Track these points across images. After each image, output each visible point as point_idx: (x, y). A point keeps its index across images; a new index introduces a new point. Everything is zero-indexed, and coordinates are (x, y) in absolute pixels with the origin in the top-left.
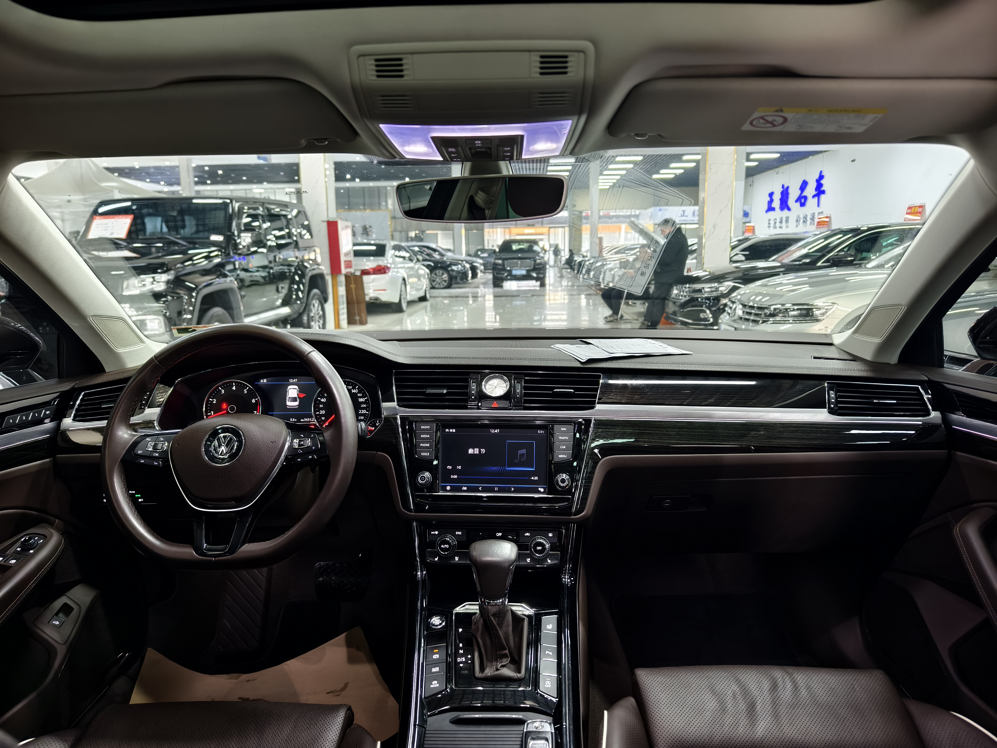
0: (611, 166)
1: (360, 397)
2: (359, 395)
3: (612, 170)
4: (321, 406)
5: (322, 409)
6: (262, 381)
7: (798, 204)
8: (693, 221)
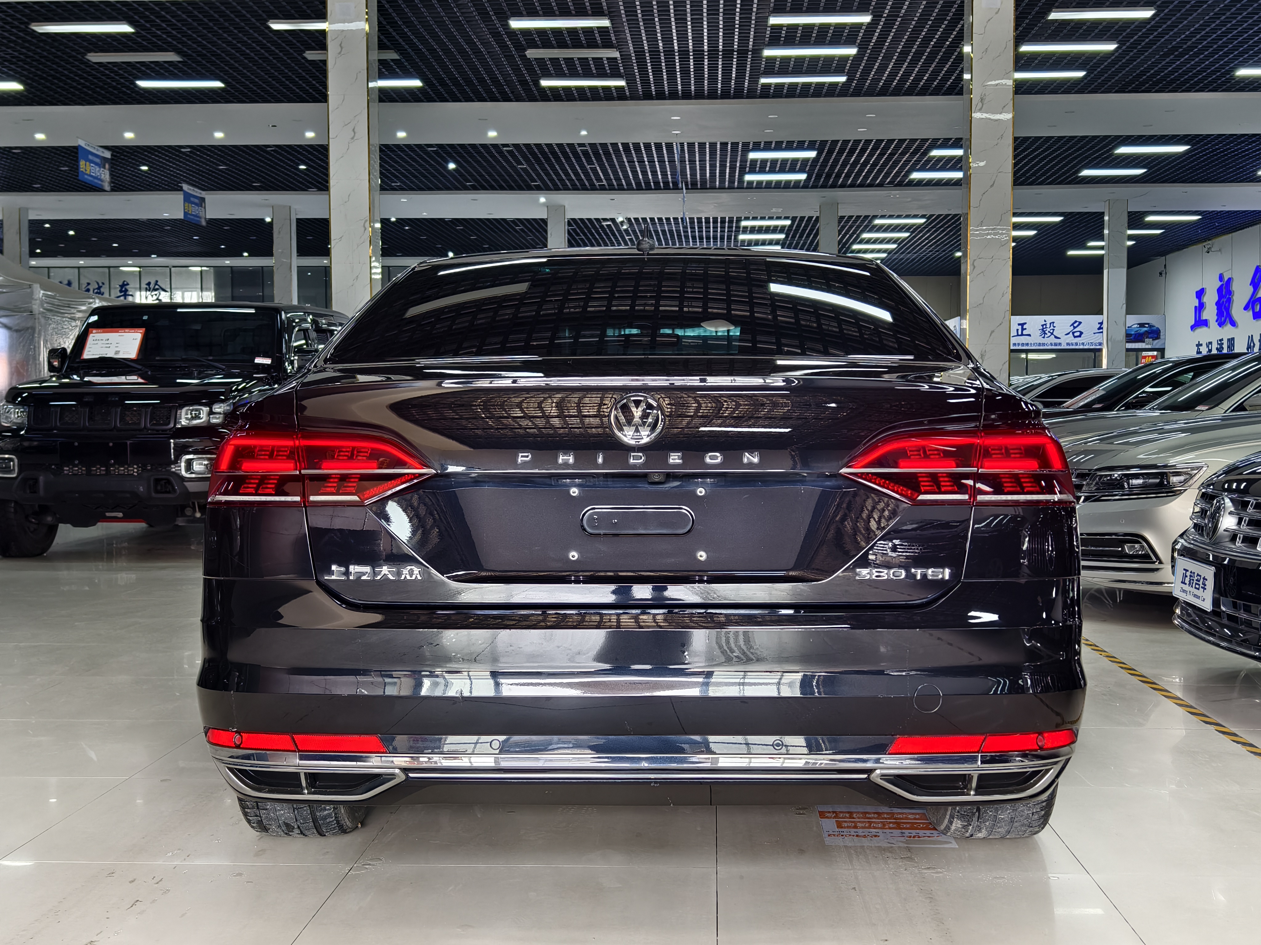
0: (865, 236)
3: (868, 241)
7: (1250, 313)
8: (1044, 344)
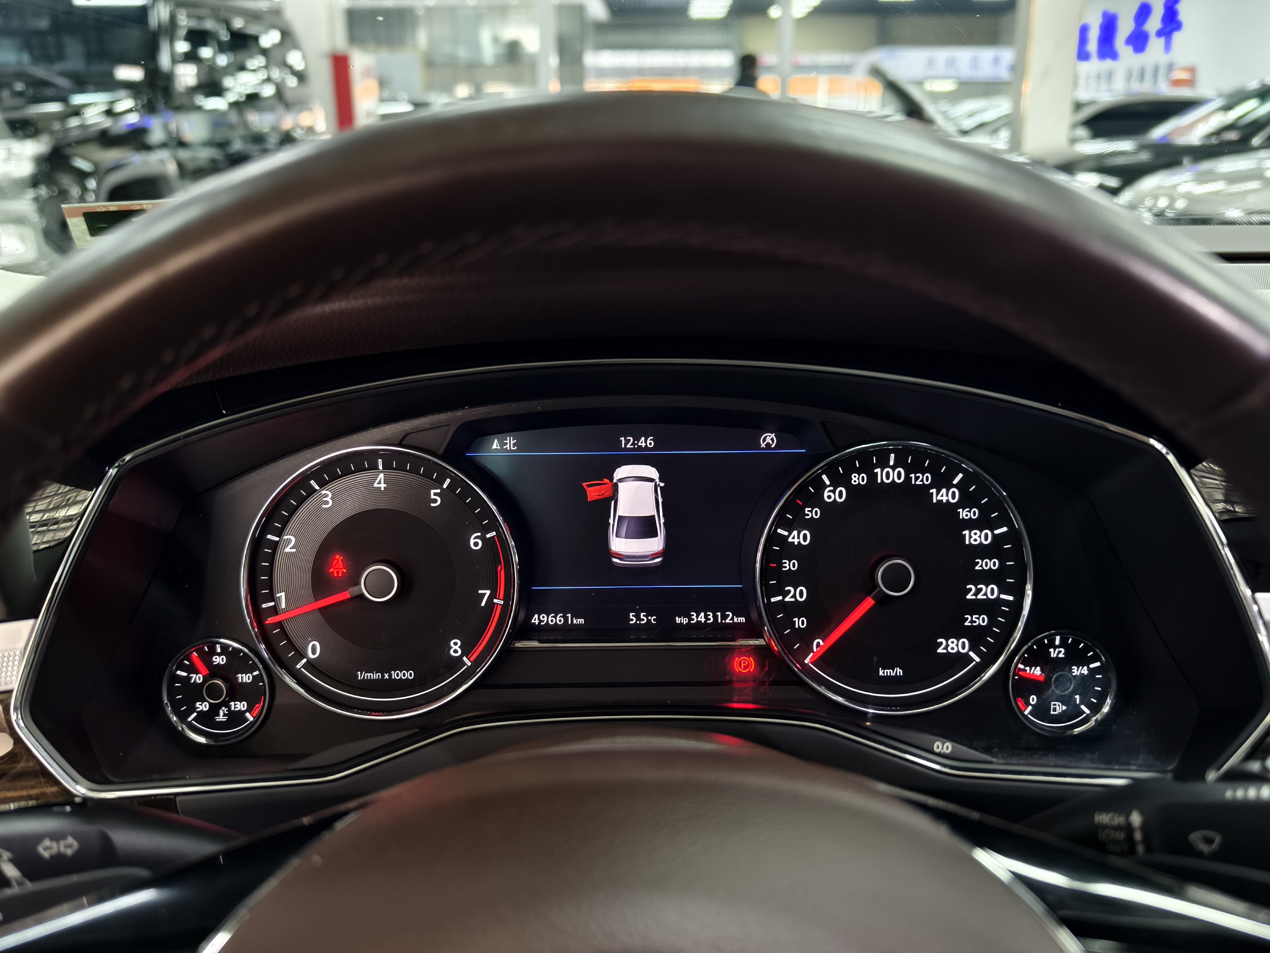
1: (971, 525)
2: (964, 514)
4: (790, 565)
5: (794, 579)
6: (495, 445)
7: (1132, 47)
